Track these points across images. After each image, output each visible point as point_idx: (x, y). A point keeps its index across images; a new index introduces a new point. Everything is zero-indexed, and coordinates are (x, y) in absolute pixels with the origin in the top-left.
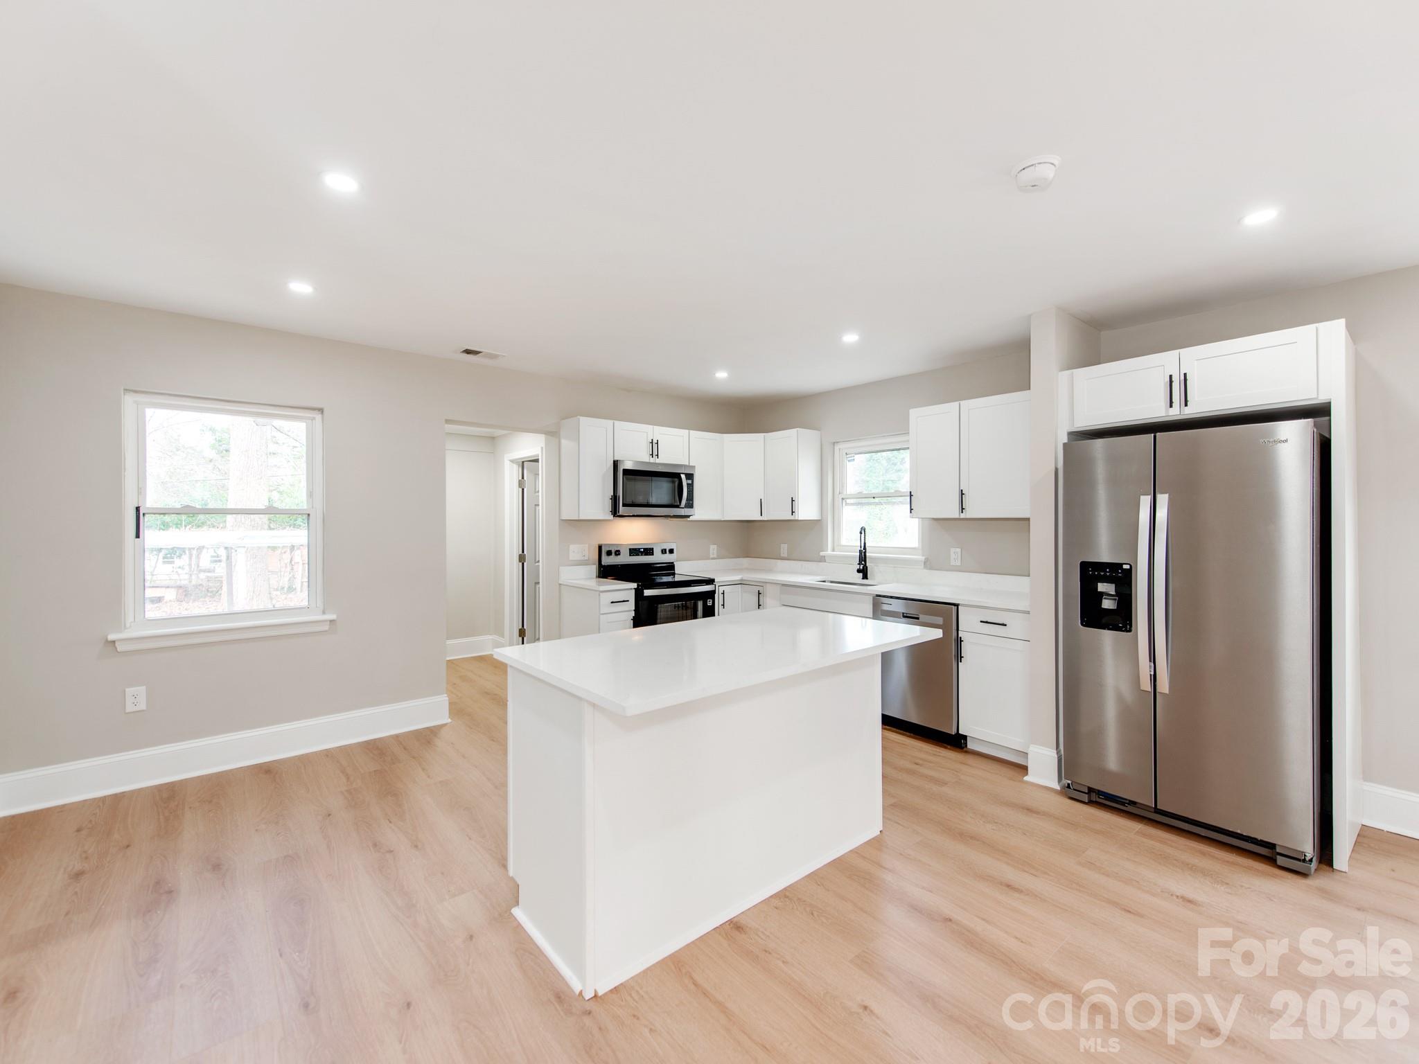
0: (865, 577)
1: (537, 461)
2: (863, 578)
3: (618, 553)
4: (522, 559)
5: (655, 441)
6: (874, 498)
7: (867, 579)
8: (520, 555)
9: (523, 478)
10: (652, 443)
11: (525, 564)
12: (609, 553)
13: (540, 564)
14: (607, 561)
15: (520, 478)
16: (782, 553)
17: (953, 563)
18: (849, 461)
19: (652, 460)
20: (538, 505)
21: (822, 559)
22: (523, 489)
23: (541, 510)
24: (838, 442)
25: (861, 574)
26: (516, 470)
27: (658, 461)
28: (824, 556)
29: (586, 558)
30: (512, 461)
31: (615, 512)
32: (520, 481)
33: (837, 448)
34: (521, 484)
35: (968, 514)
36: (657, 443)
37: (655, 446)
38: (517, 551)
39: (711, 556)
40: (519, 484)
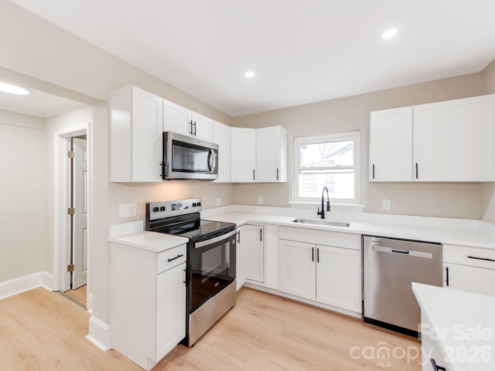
0: (323, 217)
1: (84, 137)
2: (322, 218)
3: (163, 209)
4: (71, 212)
5: (193, 123)
6: (321, 169)
7: (324, 218)
8: (69, 209)
9: (72, 150)
10: (191, 123)
11: (74, 216)
12: (156, 210)
13: (88, 214)
14: (154, 216)
15: (70, 150)
16: (259, 202)
17: (384, 208)
18: (303, 148)
19: (191, 136)
20: (86, 171)
21: (290, 206)
22: (72, 159)
23: (89, 176)
24: (296, 137)
25: (320, 216)
26: (65, 145)
27: (194, 137)
28: (290, 204)
29: (135, 215)
30: (62, 136)
31: (164, 176)
32: (69, 152)
33: (296, 140)
34: (70, 155)
35: (420, 179)
36: (195, 124)
37: (194, 126)
38: (66, 205)
39: (218, 205)
40: (69, 154)
